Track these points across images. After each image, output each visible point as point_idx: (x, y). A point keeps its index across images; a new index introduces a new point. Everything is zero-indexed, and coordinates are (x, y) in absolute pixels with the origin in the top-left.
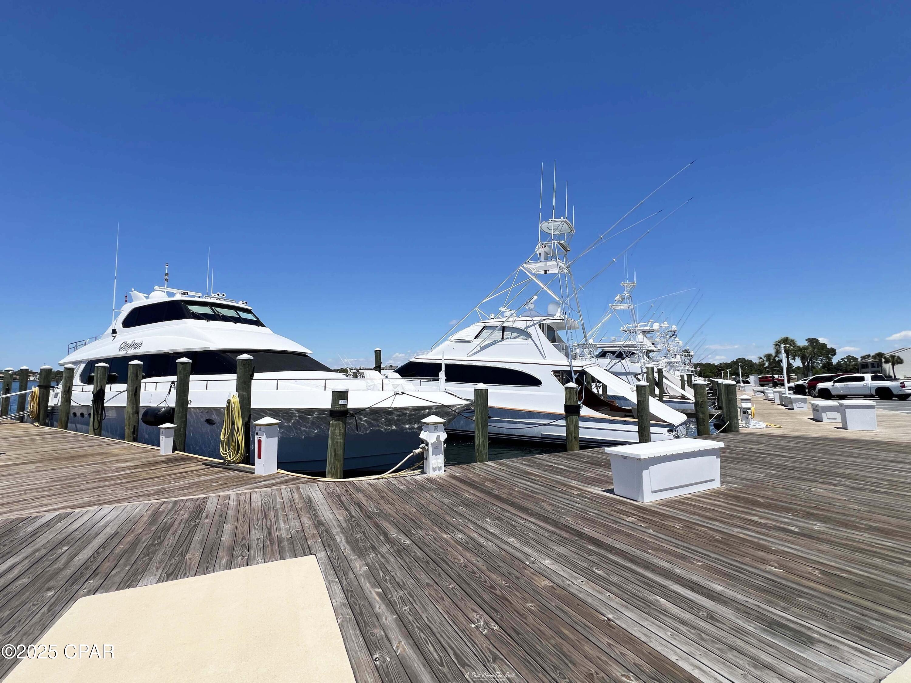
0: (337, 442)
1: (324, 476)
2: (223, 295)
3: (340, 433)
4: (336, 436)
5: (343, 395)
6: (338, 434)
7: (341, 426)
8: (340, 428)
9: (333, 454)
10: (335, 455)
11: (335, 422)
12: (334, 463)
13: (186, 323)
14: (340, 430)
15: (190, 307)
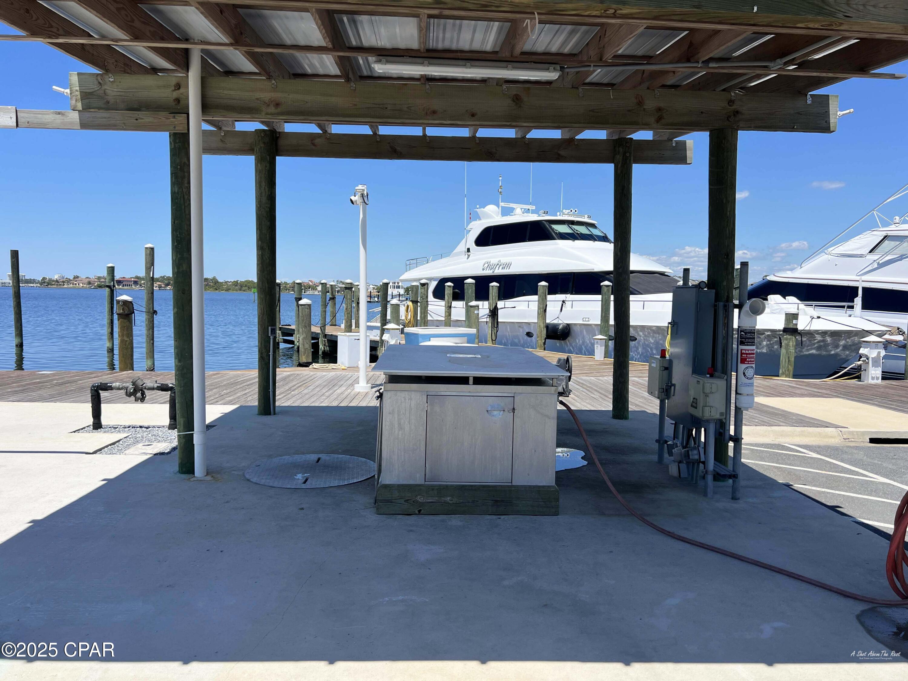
0: (791, 352)
1: (778, 376)
2: (576, 211)
3: (793, 345)
4: (790, 347)
5: (795, 316)
6: (791, 346)
7: (794, 339)
8: (793, 341)
9: (787, 360)
10: (789, 361)
11: (789, 337)
12: (788, 367)
13: (557, 244)
14: (793, 343)
15: (555, 227)
